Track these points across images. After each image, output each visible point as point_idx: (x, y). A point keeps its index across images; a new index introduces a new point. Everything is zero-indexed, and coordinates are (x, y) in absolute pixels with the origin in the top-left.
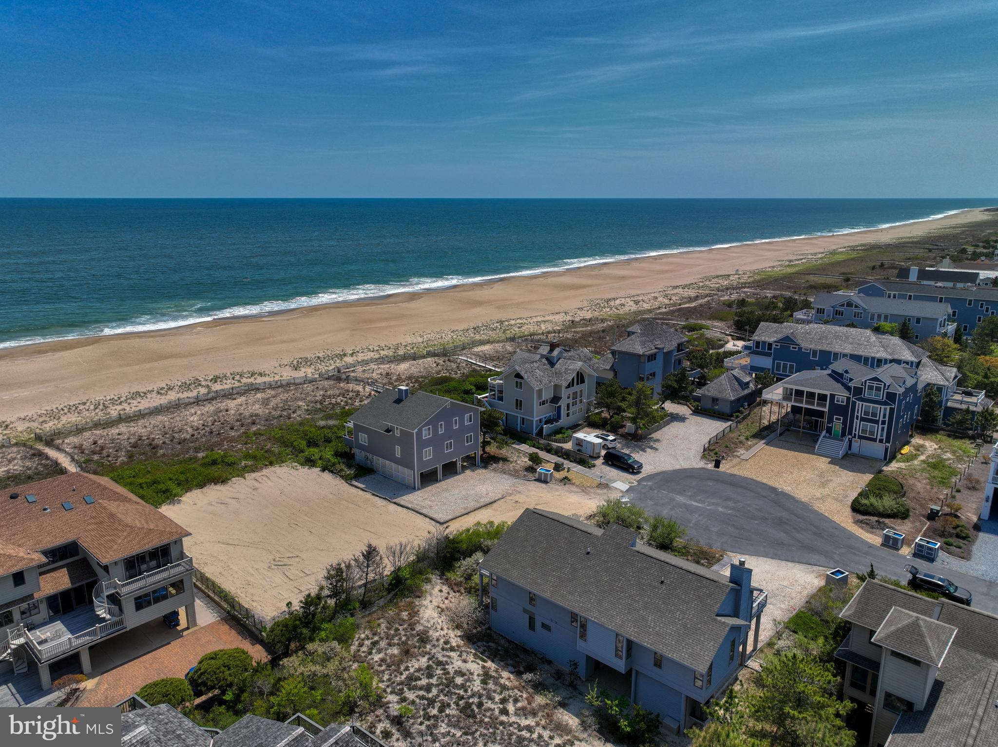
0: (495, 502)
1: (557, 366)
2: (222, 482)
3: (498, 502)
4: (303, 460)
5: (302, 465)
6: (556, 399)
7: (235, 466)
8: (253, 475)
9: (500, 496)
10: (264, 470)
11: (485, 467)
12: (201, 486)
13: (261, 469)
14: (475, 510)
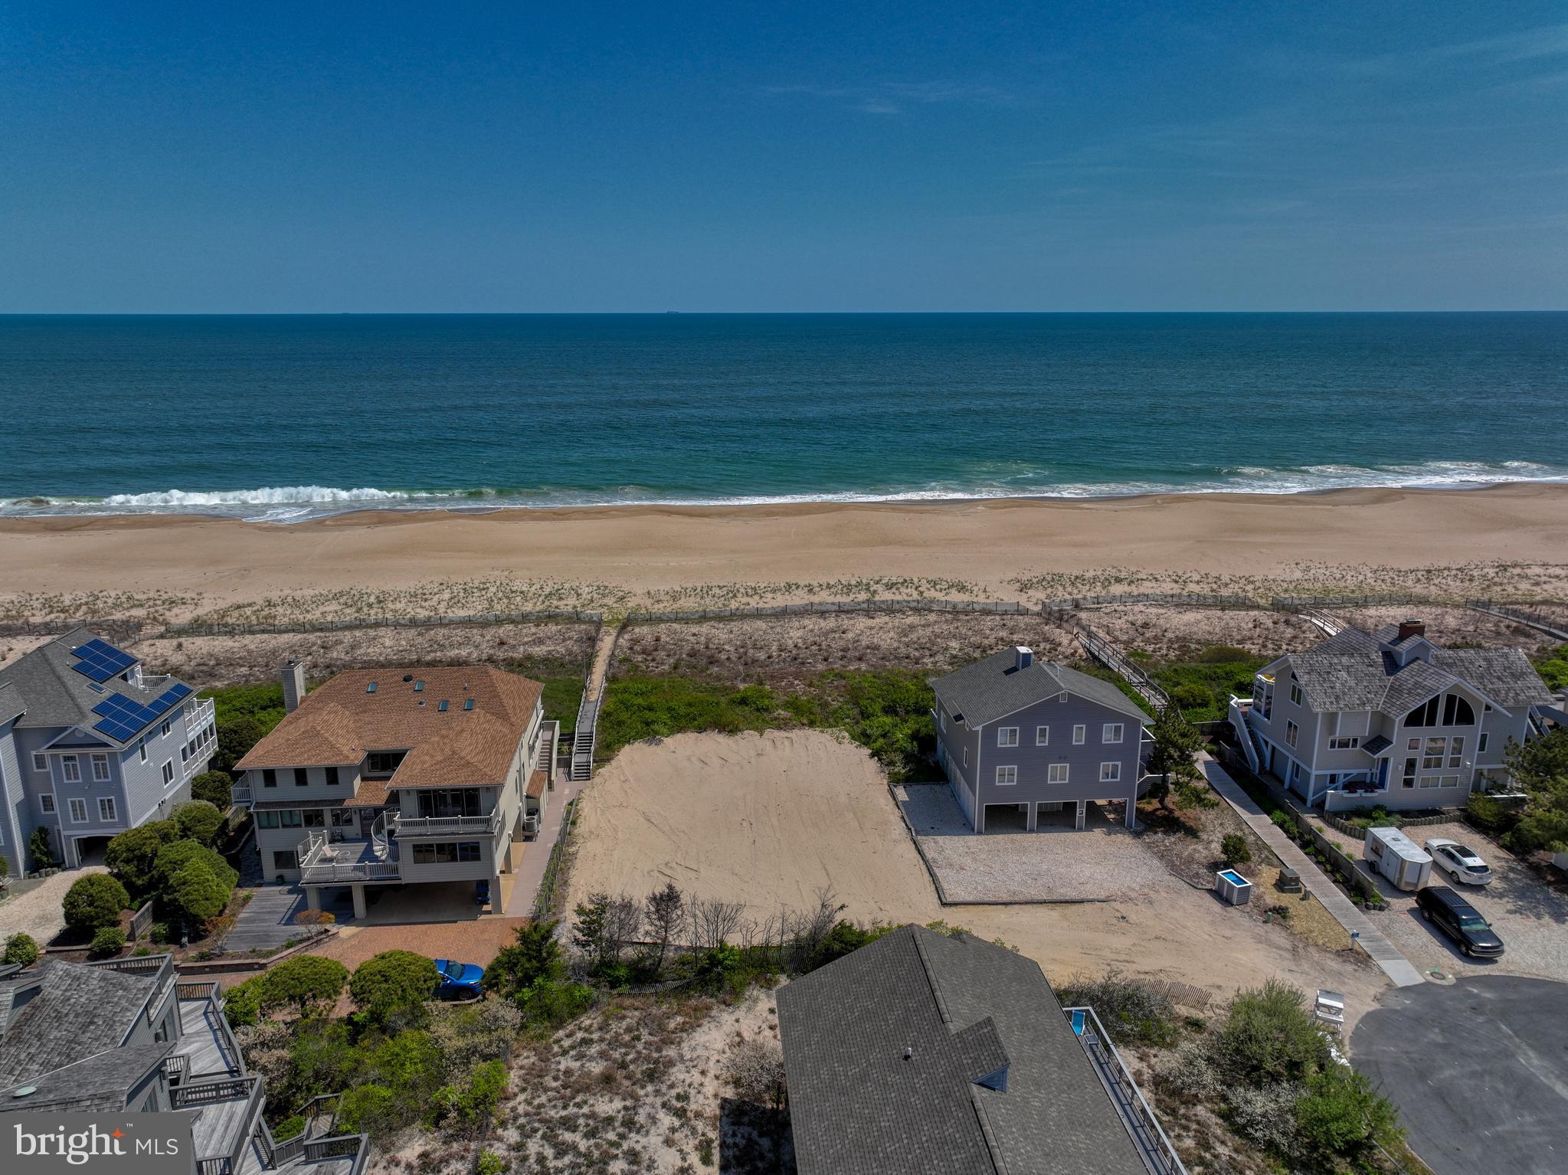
0: (1081, 902)
1: (1403, 674)
2: (730, 731)
3: (1087, 907)
4: (858, 730)
5: (853, 738)
6: (1378, 742)
7: (765, 714)
8: (777, 734)
9: (1103, 895)
10: (796, 731)
11: (1137, 835)
12: (700, 730)
13: (794, 727)
14: (1026, 903)
